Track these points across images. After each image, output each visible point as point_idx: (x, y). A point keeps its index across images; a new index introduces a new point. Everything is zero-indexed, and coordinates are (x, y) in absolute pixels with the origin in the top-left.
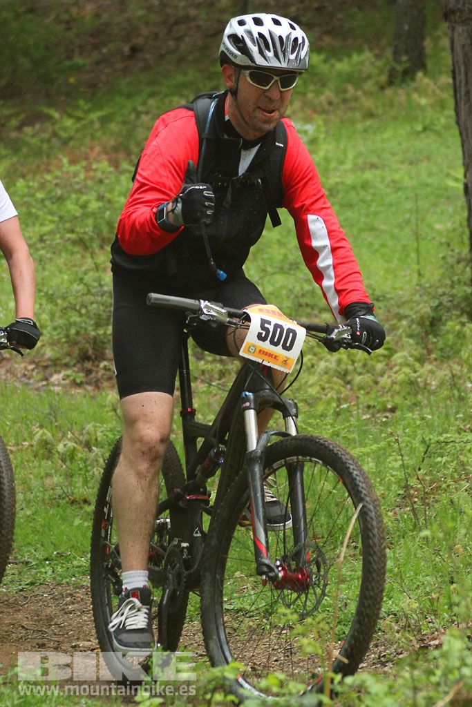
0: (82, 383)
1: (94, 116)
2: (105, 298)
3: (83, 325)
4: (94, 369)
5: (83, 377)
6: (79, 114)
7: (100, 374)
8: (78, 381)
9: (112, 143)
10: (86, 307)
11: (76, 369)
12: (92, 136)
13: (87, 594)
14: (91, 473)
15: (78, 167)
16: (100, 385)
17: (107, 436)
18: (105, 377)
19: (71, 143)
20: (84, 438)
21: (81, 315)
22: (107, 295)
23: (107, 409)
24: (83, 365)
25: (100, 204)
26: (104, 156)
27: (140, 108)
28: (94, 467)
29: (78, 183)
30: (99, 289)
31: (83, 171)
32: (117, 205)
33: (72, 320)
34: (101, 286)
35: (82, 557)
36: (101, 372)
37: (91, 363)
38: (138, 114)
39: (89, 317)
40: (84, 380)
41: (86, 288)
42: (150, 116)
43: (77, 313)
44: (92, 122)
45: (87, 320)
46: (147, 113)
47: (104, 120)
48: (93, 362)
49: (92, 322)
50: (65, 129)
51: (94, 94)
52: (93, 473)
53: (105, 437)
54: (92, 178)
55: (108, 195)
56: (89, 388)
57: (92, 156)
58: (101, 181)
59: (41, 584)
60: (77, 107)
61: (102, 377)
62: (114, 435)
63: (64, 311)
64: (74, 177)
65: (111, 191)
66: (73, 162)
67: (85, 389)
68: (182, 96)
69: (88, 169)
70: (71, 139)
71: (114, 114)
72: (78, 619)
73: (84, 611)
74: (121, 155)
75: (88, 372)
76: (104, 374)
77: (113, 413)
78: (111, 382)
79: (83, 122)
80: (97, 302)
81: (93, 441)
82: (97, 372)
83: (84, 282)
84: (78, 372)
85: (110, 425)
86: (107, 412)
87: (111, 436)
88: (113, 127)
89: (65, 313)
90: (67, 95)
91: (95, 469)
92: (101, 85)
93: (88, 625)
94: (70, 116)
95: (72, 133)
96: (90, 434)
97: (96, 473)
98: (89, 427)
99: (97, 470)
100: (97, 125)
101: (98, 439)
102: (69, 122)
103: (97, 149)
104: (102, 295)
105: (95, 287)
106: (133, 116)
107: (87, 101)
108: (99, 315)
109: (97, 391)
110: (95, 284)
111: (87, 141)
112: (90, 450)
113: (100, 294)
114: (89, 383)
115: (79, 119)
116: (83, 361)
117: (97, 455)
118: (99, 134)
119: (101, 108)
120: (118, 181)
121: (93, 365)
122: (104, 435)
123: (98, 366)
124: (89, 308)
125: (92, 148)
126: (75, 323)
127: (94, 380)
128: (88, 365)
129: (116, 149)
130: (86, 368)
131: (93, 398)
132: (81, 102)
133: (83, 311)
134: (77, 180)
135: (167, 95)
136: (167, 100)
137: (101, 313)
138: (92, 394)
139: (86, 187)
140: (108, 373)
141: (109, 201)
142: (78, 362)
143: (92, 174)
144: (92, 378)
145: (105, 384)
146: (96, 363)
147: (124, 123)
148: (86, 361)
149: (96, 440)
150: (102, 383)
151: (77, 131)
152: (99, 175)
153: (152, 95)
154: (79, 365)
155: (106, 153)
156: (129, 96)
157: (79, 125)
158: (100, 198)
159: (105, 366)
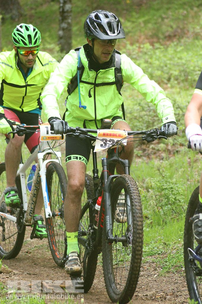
0: (141, 156)
1: (141, 20)
2: (151, 113)
3: (141, 127)
4: (147, 149)
5: (142, 153)
6: (134, 20)
7: (150, 152)
8: (139, 155)
9: (150, 34)
10: (142, 118)
11: (137, 149)
12: (140, 30)
13: (150, 266)
14: (149, 203)
15: (134, 47)
16: (150, 157)
17: (157, 185)
18: (152, 153)
19: (130, 34)
20: (145, 185)
21: (140, 122)
22: (152, 111)
23: (154, 169)
24: (141, 147)
25: (146, 65)
26: (146, 41)
27: (164, 16)
28: (150, 200)
29: (135, 54)
30: (148, 108)
31: (137, 48)
32: (154, 65)
33: (135, 124)
34: (149, 107)
35: (146, 247)
36: (151, 150)
37: (145, 146)
38: (163, 19)
39: (144, 123)
40: (142, 154)
41: (141, 108)
42: (169, 19)
43: (137, 121)
44: (140, 24)
45: (143, 125)
46: (167, 18)
47: (146, 22)
48: (146, 145)
49: (145, 125)
50: (127, 28)
51: (140, 9)
52: (150, 203)
53: (156, 185)
54: (141, 52)
55: (150, 60)
56: (145, 158)
57: (141, 40)
58: (146, 53)
59: (126, 261)
60: (132, 16)
61: (151, 153)
62: (160, 183)
63: (131, 120)
64: (133, 52)
65: (151, 58)
66: (132, 44)
67: (143, 159)
68: (184, 9)
69: (139, 47)
70: (129, 32)
71: (150, 19)
72: (146, 279)
73: (149, 275)
74: (155, 40)
75: (144, 150)
76: (152, 151)
77: (158, 171)
78: (155, 155)
79: (136, 24)
80: (147, 115)
81: (150, 187)
82: (148, 150)
83: (141, 105)
84: (139, 150)
85: (158, 179)
86: (155, 171)
87: (159, 184)
88: (150, 26)
89: (131, 121)
90: (127, 10)
91: (151, 201)
92: (144, 5)
93: (152, 282)
94: (129, 21)
95: (130, 29)
96: (148, 184)
97: (152, 203)
98: (147, 180)
99: (152, 201)
100: (142, 25)
101: (153, 186)
102: (128, 24)
103: (143, 37)
104: (150, 111)
105: (147, 108)
106: (160, 20)
107: (137, 13)
108: (149, 121)
109: (149, 160)
110: (146, 106)
111: (138, 33)
112: (148, 191)
113: (149, 111)
114: (145, 156)
115: (133, 22)
116: (141, 144)
117: (152, 194)
118: (143, 29)
119: (144, 16)
120: (155, 53)
121: (146, 147)
122: (155, 184)
123: (149, 147)
124: (143, 118)
125: (140, 37)
126: (136, 126)
127: (147, 154)
128: (144, 147)
129: (152, 37)
130: (143, 148)
131: (147, 163)
132: (134, 14)
133: (141, 120)
134: (134, 53)
135: (176, 9)
136: (177, 11)
137: (150, 120)
138: (146, 162)
139: (139, 56)
140: (154, 151)
141: (150, 63)
142: (139, 145)
143: (141, 50)
144: (146, 153)
145: (153, 156)
146: (148, 146)
147: (156, 23)
148: (143, 145)
149: (151, 186)
150: (151, 156)
151: (133, 28)
152: (145, 50)
153: (168, 9)
154: (139, 147)
155: (147, 39)
156: (158, 10)
157: (133, 25)
158: (146, 62)
159: (152, 147)
